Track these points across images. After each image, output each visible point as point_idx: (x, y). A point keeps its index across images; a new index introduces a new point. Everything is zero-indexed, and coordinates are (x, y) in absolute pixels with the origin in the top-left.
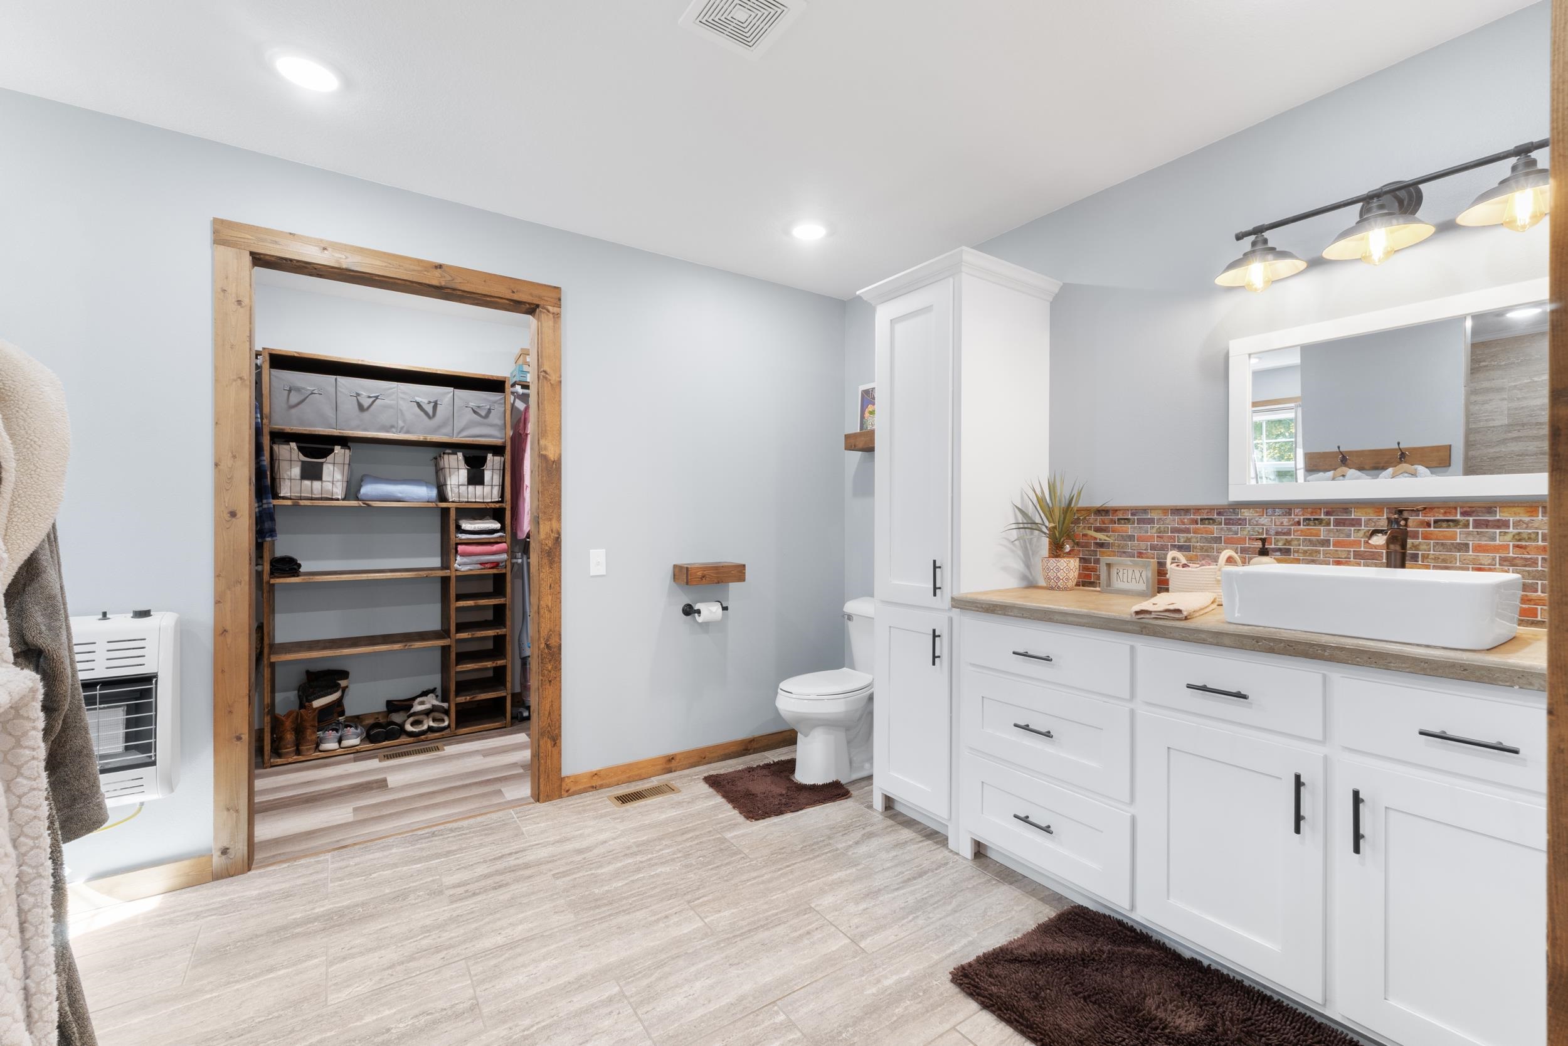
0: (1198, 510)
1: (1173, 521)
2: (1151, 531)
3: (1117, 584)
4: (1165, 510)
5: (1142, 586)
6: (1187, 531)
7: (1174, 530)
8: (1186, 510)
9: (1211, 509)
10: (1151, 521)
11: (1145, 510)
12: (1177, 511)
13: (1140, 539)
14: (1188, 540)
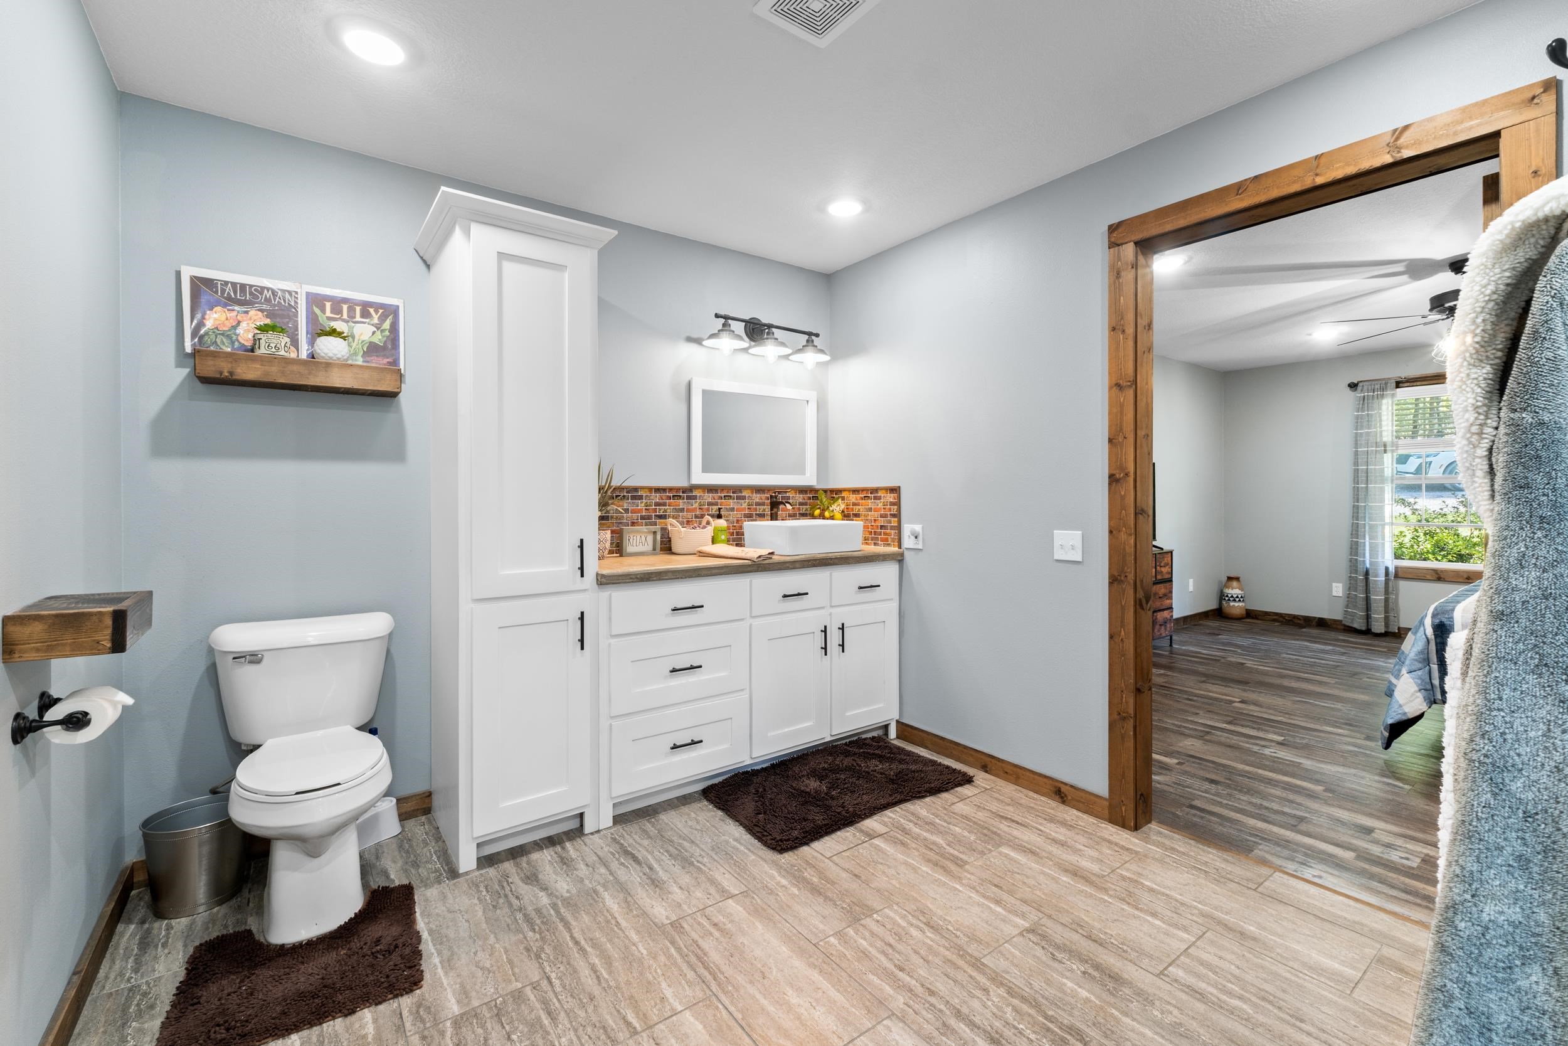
0: (671, 489)
1: (656, 498)
2: (641, 505)
3: (630, 549)
4: (650, 489)
5: (649, 547)
6: (664, 504)
7: (657, 504)
8: (664, 490)
9: (678, 489)
10: (640, 498)
11: (636, 489)
12: (658, 490)
13: (633, 512)
14: (665, 511)
